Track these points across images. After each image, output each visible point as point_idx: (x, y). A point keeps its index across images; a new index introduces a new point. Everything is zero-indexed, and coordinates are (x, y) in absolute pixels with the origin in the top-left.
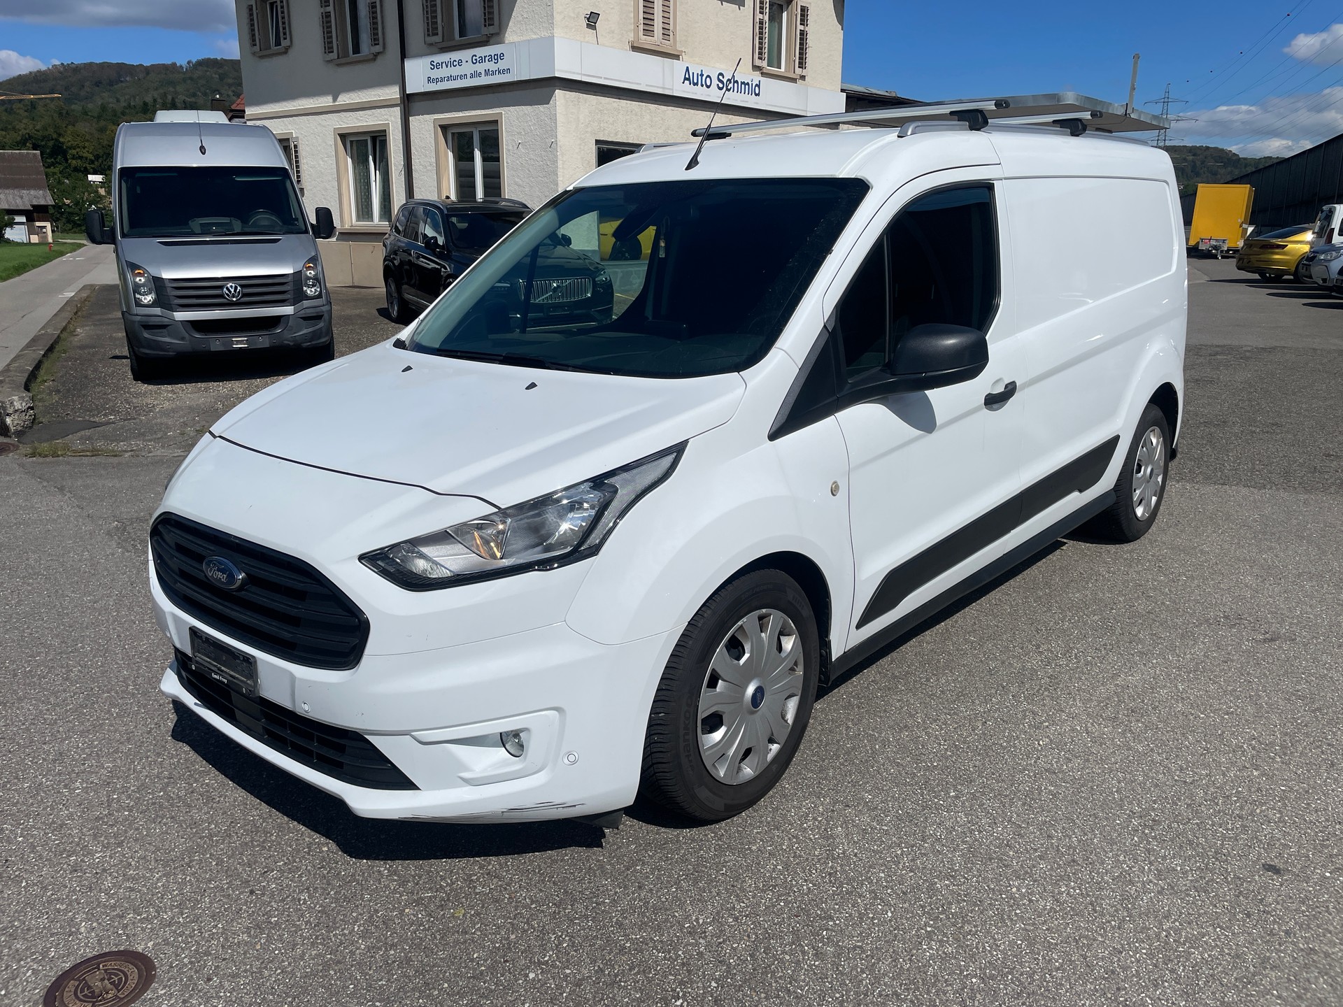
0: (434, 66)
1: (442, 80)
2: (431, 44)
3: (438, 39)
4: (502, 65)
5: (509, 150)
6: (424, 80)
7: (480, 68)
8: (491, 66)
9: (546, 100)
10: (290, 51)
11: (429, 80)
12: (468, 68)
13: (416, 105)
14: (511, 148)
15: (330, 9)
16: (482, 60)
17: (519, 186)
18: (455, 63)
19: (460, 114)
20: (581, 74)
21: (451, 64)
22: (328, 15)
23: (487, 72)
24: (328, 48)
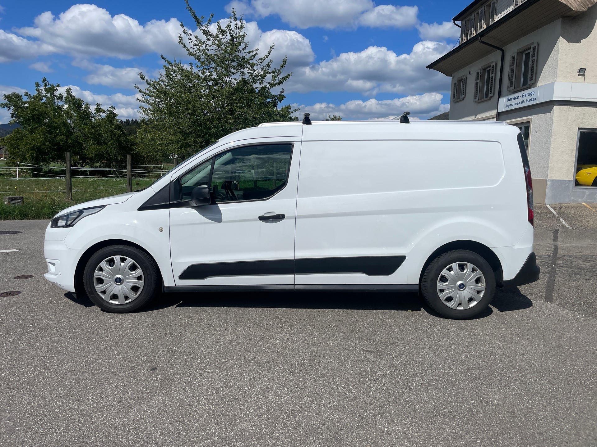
0: (509, 100)
1: (511, 105)
2: (510, 91)
3: (512, 88)
4: (533, 97)
5: (532, 134)
6: (504, 106)
7: (525, 99)
8: (529, 98)
9: (550, 111)
10: (465, 99)
11: (507, 106)
12: (520, 100)
13: (502, 117)
14: (533, 133)
15: (479, 81)
16: (526, 95)
17: (535, 150)
18: (516, 98)
19: (517, 119)
20: (571, 98)
21: (515, 98)
22: (477, 84)
23: (527, 101)
24: (476, 97)
